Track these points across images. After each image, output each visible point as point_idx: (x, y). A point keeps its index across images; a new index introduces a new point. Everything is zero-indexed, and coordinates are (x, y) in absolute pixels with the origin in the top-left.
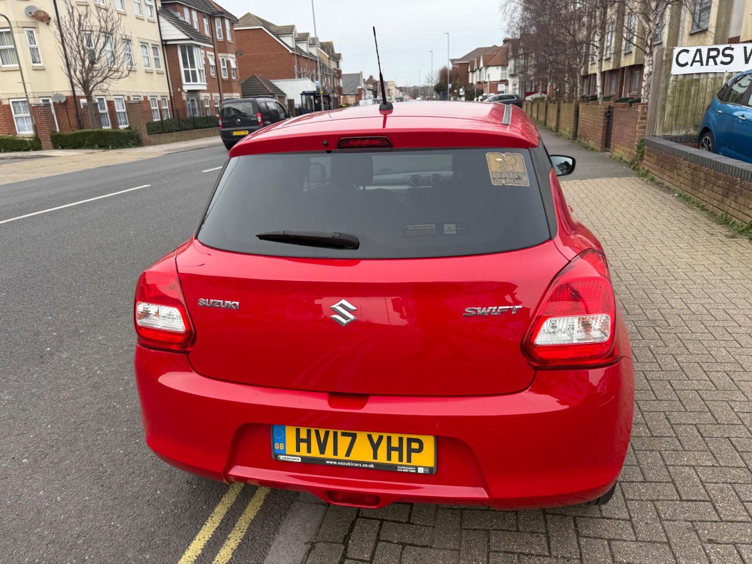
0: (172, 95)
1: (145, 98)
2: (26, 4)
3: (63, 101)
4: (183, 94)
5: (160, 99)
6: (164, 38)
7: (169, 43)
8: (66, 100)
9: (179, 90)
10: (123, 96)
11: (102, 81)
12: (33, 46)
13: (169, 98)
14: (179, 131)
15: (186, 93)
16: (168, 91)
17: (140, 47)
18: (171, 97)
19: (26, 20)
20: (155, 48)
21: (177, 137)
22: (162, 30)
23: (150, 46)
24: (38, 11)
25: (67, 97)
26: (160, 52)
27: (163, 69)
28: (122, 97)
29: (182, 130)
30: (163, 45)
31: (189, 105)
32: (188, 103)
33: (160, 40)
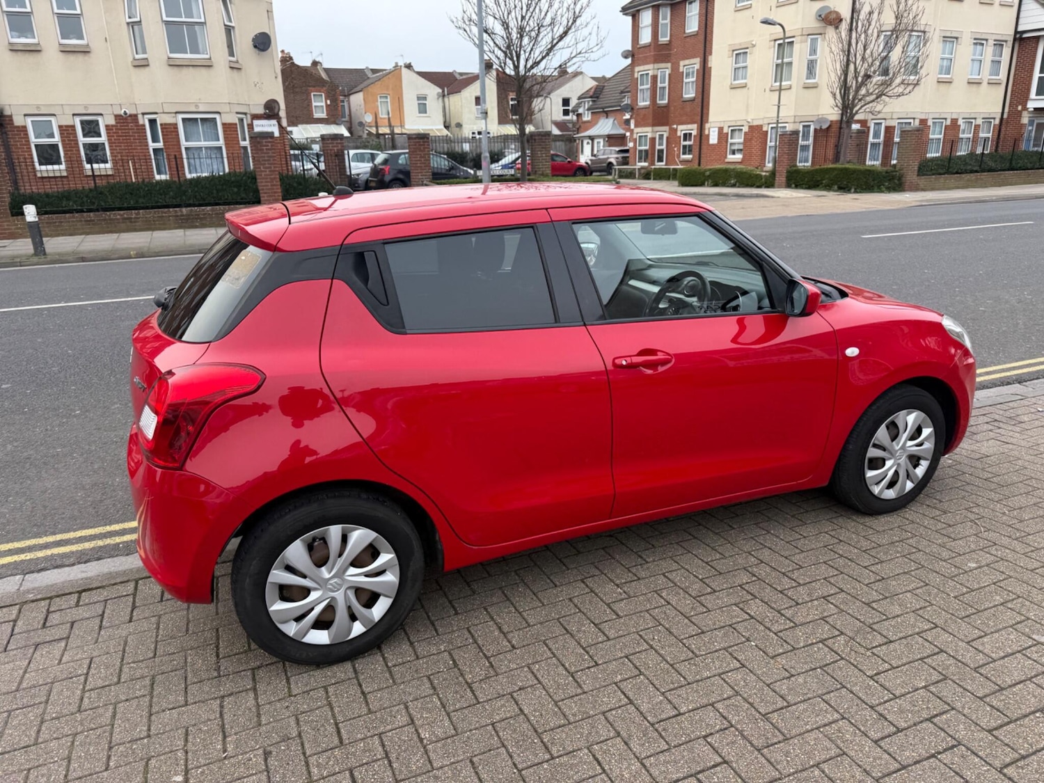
0: (1005, 116)
1: (954, 121)
2: (818, 5)
3: (824, 127)
4: (1025, 114)
5: (979, 122)
6: (1020, 29)
7: (1025, 36)
8: (830, 126)
9: (1020, 108)
10: (914, 119)
11: (873, 101)
12: (813, 57)
13: (997, 121)
14: (977, 172)
15: (1030, 112)
16: (1001, 111)
17: (972, 46)
18: (1002, 119)
19: (813, 24)
20: (999, 44)
21: (968, 180)
22: (1022, 15)
23: (991, 42)
24: (831, 12)
25: (831, 121)
26: (1007, 51)
27: (1003, 75)
28: (912, 121)
29: (983, 171)
30: (1015, 40)
31: (1031, 131)
32: (1030, 128)
33: (1012, 32)
